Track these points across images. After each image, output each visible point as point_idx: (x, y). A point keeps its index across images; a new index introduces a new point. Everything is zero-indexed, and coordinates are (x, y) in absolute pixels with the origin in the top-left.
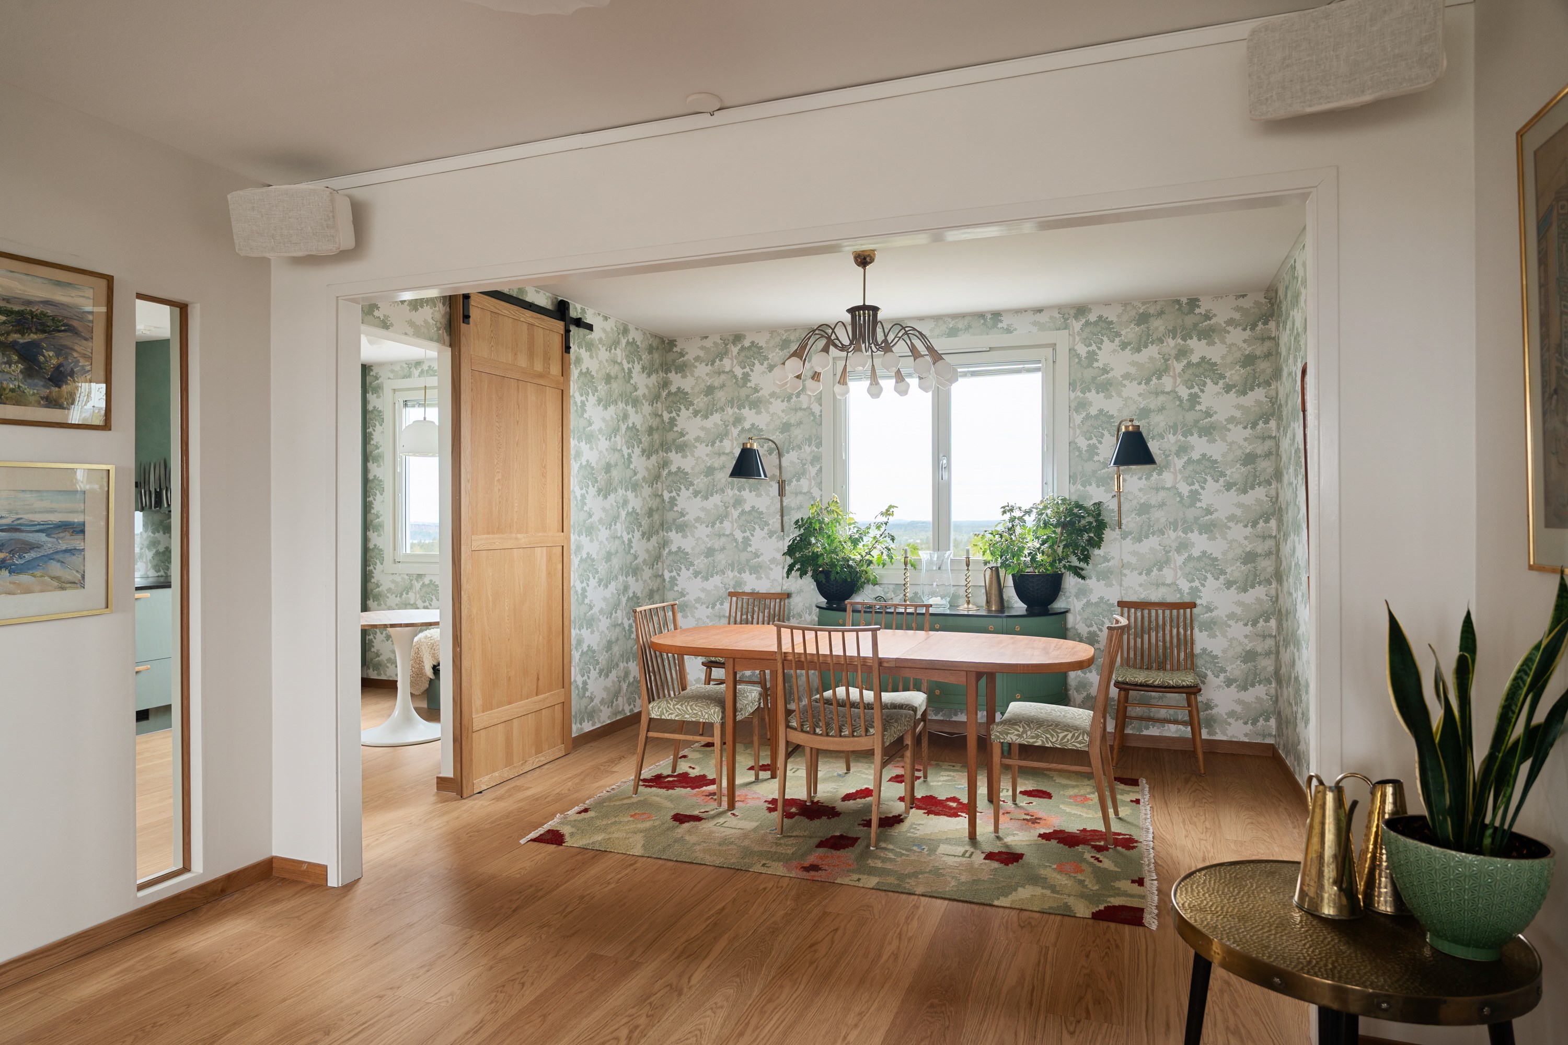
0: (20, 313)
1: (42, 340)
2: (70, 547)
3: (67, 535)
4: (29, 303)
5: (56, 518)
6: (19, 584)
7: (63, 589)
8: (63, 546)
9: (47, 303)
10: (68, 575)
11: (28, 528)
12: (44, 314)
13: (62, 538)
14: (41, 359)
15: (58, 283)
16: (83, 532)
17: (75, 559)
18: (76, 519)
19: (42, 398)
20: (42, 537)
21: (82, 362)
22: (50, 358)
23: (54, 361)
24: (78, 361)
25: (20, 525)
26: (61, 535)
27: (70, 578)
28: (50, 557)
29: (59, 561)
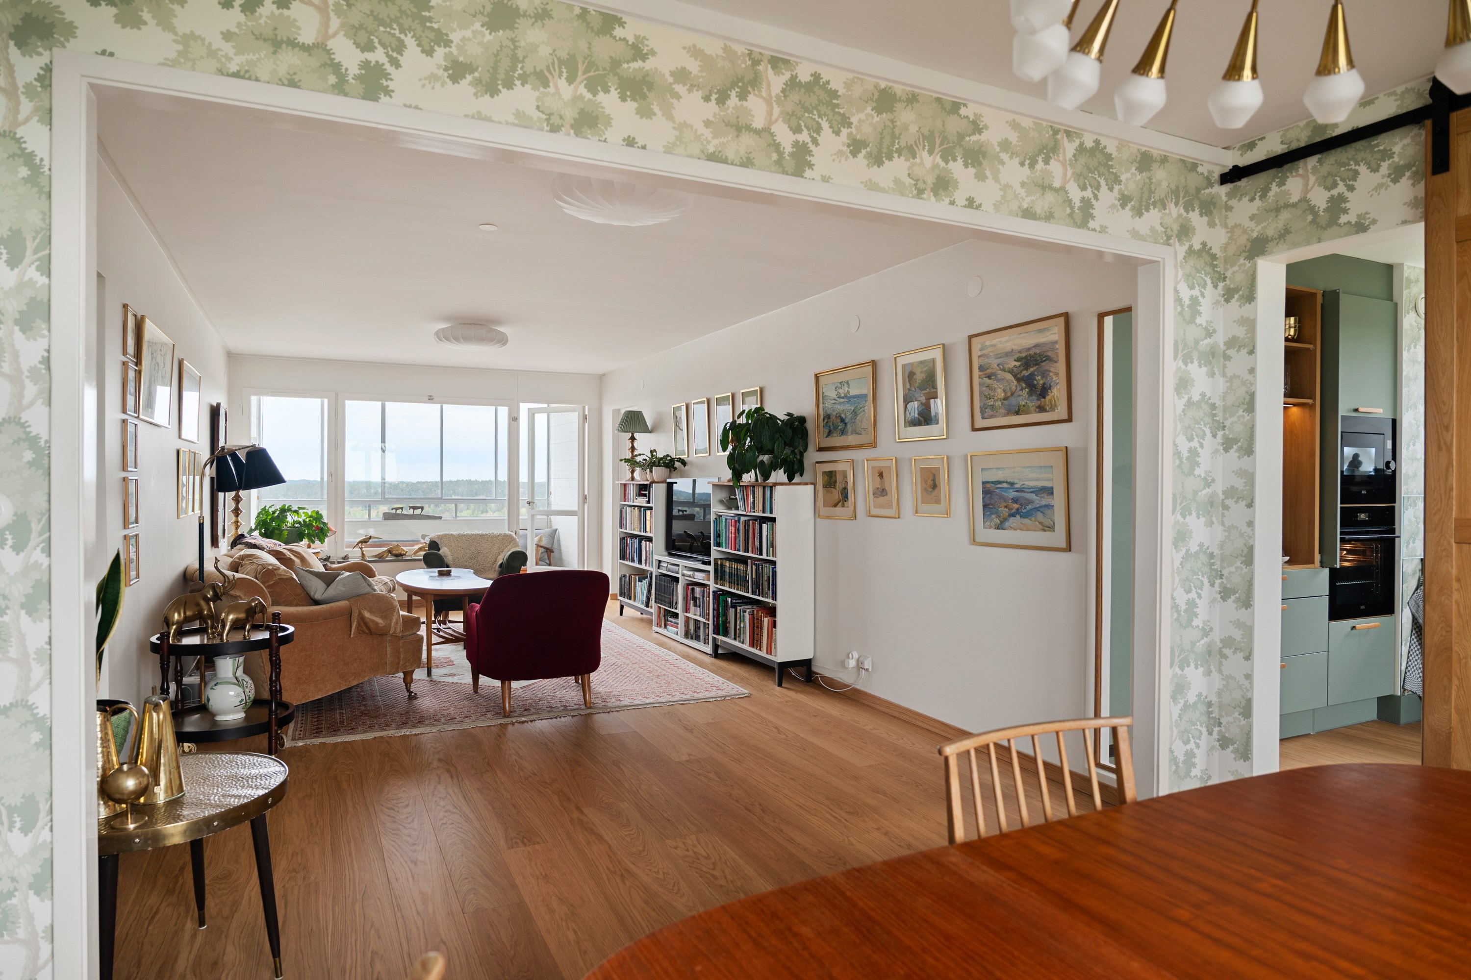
0: (1026, 357)
1: (1035, 371)
2: (1047, 503)
3: (1044, 495)
4: (1029, 349)
5: (1040, 484)
6: (1024, 525)
7: (1045, 530)
8: (1044, 503)
9: (1036, 346)
10: (1047, 522)
11: (1028, 490)
12: (1035, 354)
13: (1043, 497)
14: (1035, 382)
15: (1041, 331)
16: (1052, 493)
17: (1049, 512)
18: (1048, 484)
19: (1037, 407)
20: (1033, 496)
21: (1055, 378)
22: (1039, 380)
23: (1041, 382)
24: (1052, 378)
25: (1024, 488)
26: (1043, 495)
27: (1047, 524)
28: (1037, 509)
29: (1042, 512)
